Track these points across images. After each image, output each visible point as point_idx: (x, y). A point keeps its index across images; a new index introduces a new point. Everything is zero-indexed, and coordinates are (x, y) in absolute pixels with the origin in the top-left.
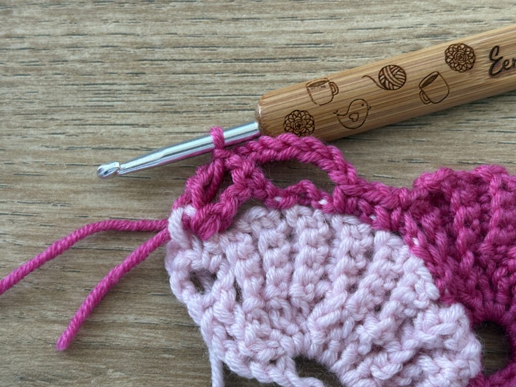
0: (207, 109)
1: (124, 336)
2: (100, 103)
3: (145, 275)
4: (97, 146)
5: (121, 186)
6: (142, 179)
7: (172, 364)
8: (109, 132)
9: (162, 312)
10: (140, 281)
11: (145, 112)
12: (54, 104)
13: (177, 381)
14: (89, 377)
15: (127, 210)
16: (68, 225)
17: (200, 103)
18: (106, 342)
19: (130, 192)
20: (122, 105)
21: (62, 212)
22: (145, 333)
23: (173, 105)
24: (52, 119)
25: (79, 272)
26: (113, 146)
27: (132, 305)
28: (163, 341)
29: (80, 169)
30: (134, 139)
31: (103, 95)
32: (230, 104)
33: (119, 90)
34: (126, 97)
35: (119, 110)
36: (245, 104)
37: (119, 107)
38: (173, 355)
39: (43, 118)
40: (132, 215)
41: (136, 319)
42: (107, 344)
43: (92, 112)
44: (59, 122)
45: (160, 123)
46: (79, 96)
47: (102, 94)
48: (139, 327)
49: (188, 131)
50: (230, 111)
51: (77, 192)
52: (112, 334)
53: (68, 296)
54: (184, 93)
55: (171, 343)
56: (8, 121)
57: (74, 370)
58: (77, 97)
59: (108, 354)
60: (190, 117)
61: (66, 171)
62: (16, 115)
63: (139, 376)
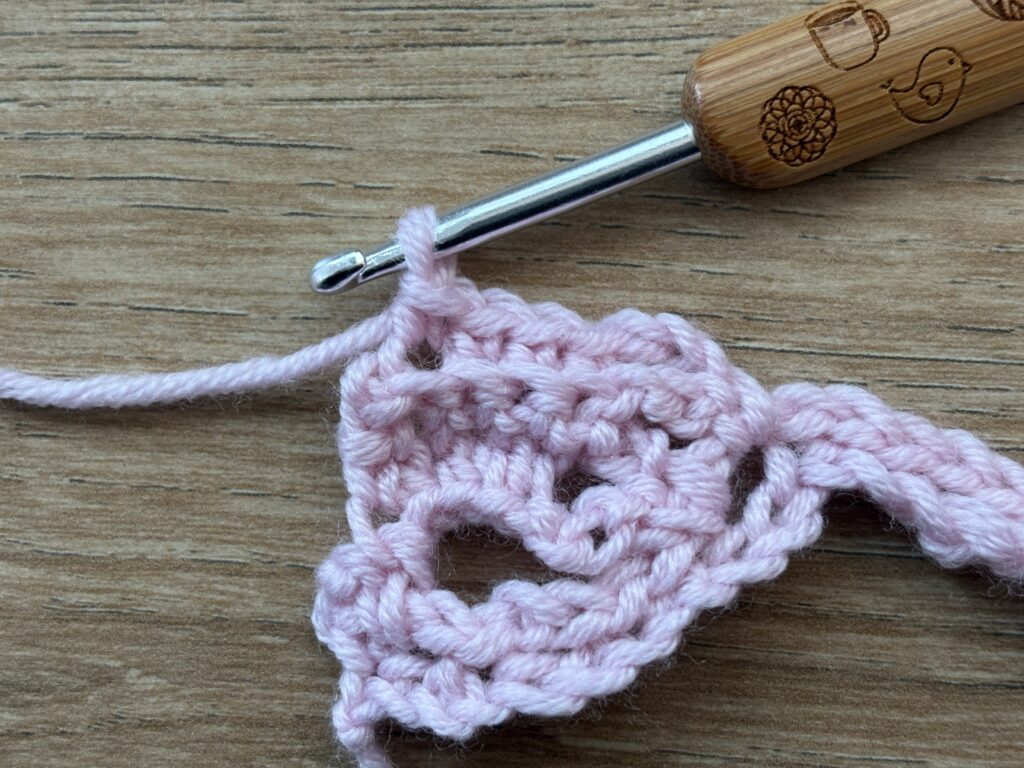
0: (366, 42)
1: (167, 591)
2: (102, 26)
4: (96, 131)
5: (156, 231)
6: (206, 214)
7: (280, 660)
8: (126, 96)
9: (256, 536)
11: (212, 48)
13: (292, 699)
14: (83, 688)
15: (170, 289)
16: (27, 324)
17: (351, 26)
18: (123, 607)
19: (177, 245)
20: (157, 30)
21: (13, 292)
22: (216, 586)
26: (136, 132)
27: (183, 517)
28: (259, 603)
29: (55, 187)
30: (186, 115)
32: (423, 29)
35: (151, 41)
36: (461, 30)
37: (150, 34)
38: (283, 636)
40: (183, 302)
41: (194, 552)
42: (125, 611)
43: (85, 47)
45: (253, 76)
48: (201, 570)
49: (320, 96)
50: (423, 46)
51: (47, 244)
52: (137, 587)
53: (29, 495)
55: (279, 608)
57: (47, 670)
59: (126, 632)
60: (323, 61)
61: (22, 193)
63: (201, 686)
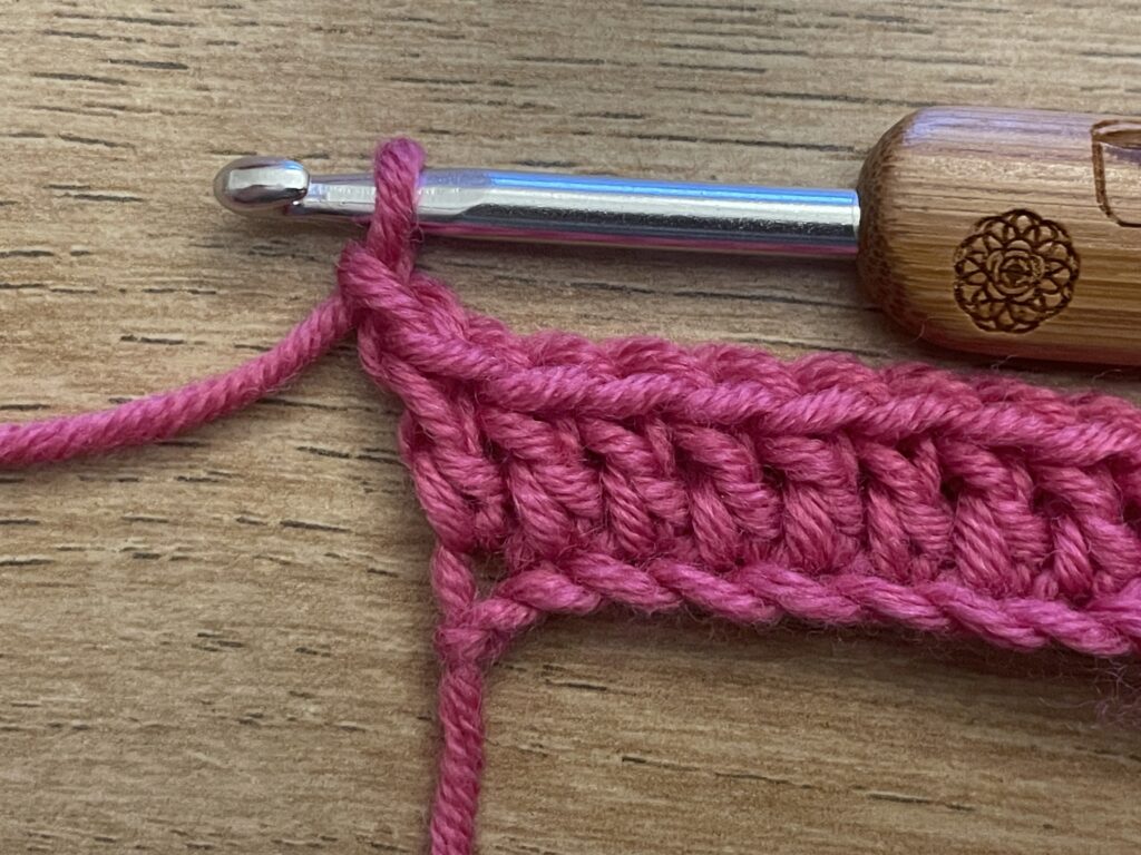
3: (849, 720)
10: (829, 743)
12: (536, 49)
23: (990, 81)
24: (527, 105)
25: (603, 689)
31: (726, 28)
33: (786, 12)
34: (813, 38)
39: (496, 98)
44: (553, 117)
46: (637, 23)
47: (721, 21)
54: (1036, 39)
56: (364, 99)
58: (630, 30)
62: (394, 79)
